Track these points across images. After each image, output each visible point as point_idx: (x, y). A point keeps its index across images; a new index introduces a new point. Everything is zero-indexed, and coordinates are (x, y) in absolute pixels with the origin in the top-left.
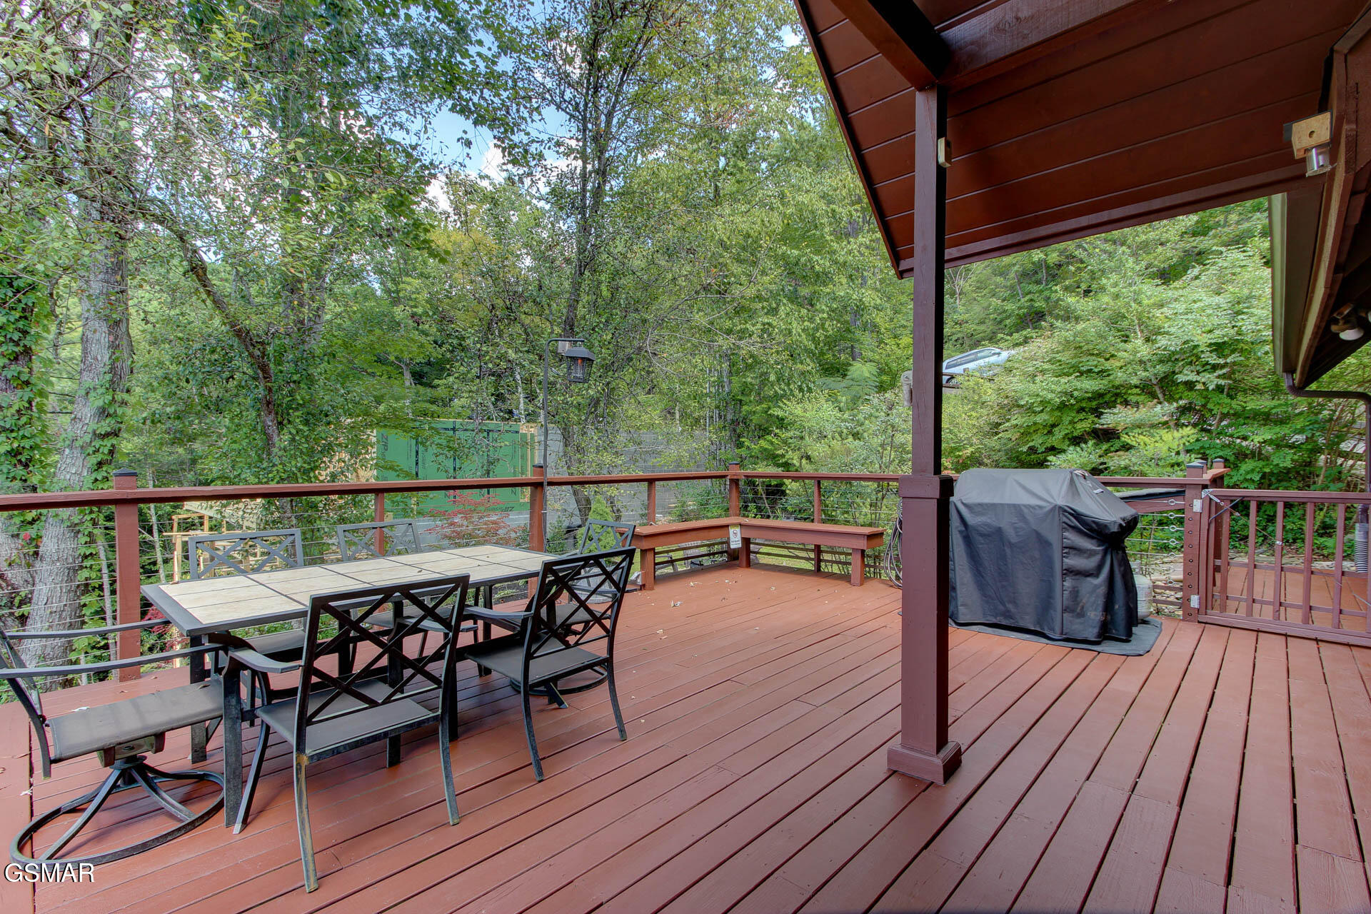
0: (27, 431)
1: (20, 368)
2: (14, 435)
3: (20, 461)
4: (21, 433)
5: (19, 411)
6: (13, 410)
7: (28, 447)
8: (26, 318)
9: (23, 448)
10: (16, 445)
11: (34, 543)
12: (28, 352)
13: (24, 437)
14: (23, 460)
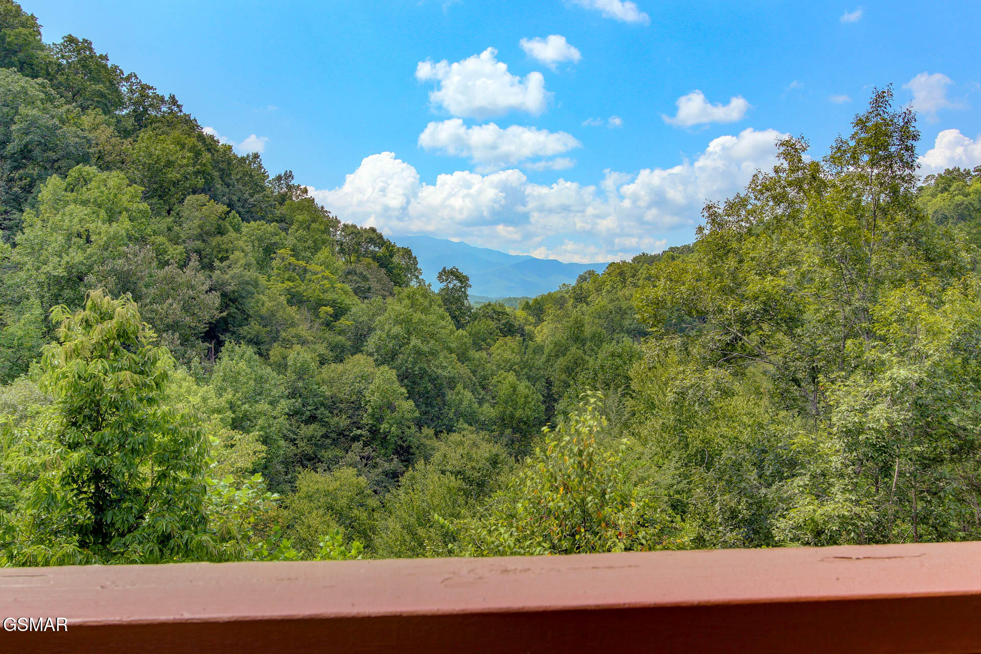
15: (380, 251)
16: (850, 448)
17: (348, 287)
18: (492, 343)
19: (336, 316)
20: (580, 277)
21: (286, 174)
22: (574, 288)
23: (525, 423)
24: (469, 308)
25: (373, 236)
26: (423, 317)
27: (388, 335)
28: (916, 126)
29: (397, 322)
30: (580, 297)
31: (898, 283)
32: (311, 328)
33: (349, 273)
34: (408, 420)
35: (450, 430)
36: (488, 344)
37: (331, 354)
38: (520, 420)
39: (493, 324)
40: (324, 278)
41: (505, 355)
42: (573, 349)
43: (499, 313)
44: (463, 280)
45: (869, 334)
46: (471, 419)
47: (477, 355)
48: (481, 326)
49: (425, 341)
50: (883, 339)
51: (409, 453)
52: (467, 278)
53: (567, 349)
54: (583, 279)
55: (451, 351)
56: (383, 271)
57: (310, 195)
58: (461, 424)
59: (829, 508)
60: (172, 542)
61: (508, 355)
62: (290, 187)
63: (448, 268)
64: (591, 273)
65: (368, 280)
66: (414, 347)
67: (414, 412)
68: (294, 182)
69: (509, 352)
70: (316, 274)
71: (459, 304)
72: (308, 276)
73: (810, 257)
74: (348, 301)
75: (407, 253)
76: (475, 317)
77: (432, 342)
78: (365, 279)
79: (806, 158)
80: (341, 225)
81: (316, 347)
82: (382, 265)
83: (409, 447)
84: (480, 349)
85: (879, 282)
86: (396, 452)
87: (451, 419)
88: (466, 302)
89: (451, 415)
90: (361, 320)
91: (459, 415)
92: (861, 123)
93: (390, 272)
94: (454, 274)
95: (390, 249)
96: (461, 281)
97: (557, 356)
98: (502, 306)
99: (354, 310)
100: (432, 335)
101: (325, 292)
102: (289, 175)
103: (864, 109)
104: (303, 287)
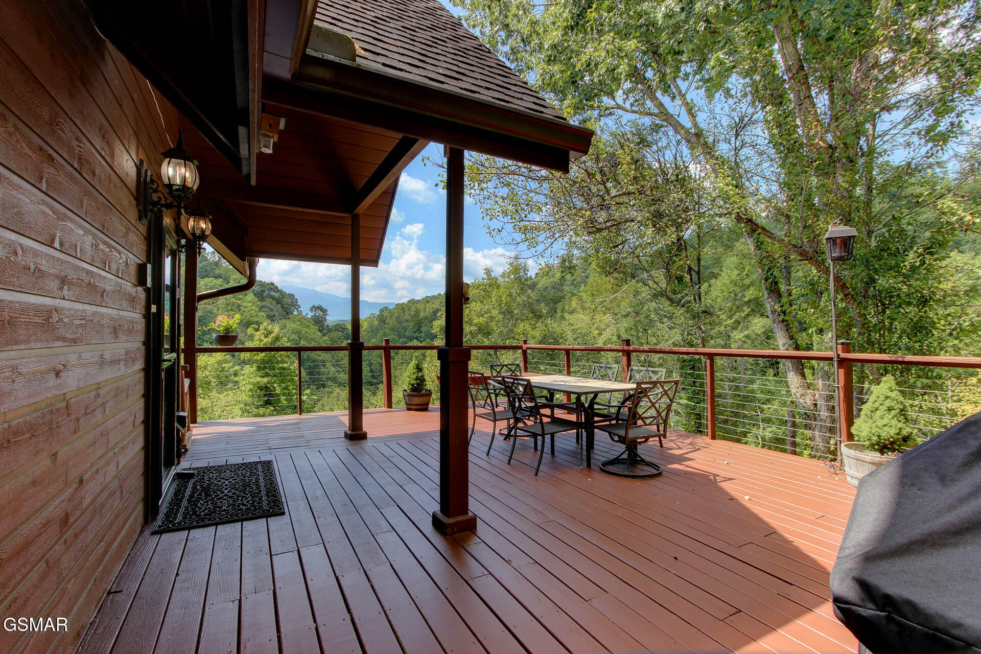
15: (277, 295)
17: (264, 314)
22: (379, 316)
24: (328, 326)
26: (307, 330)
29: (293, 333)
30: (382, 320)
31: (523, 321)
33: (263, 307)
35: (324, 386)
39: (340, 333)
40: (251, 310)
43: (343, 328)
44: (324, 311)
46: (334, 380)
48: (334, 334)
52: (327, 310)
54: (381, 311)
56: (279, 306)
58: (330, 383)
63: (316, 305)
64: (387, 308)
65: (273, 310)
70: (246, 307)
71: (322, 323)
72: (242, 309)
75: (292, 296)
76: (330, 330)
78: (271, 310)
79: (493, 275)
82: (278, 303)
85: (517, 320)
88: (325, 323)
91: (328, 379)
93: (283, 307)
94: (320, 308)
95: (283, 294)
98: (344, 324)
101: (252, 317)
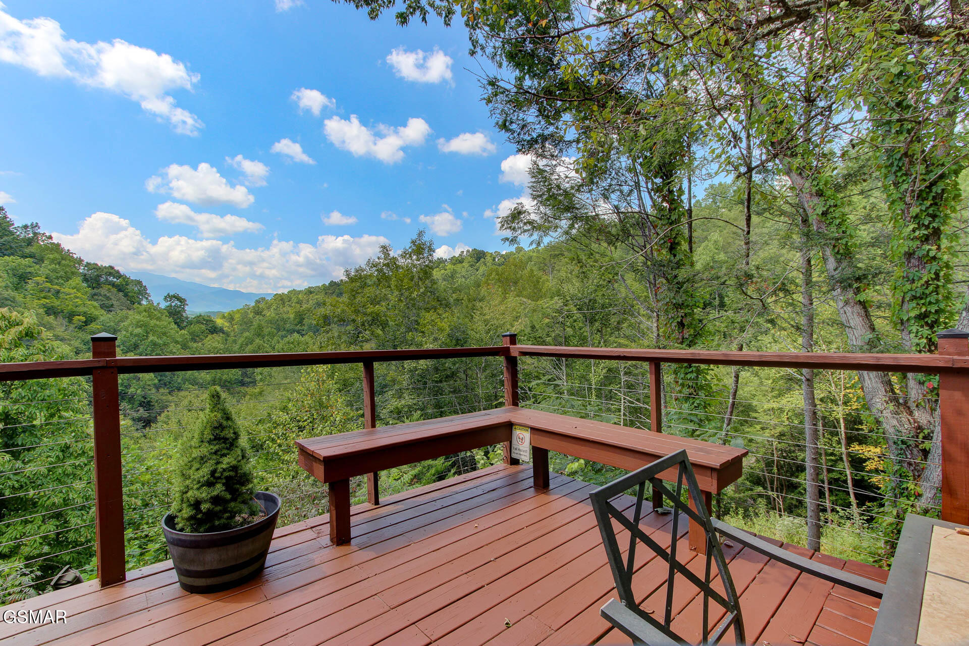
0: (933, 299)
1: (929, 247)
2: (923, 301)
3: (927, 323)
4: (928, 300)
5: (927, 282)
6: (922, 282)
7: (933, 311)
8: (936, 204)
9: (930, 312)
10: (923, 310)
11: (935, 392)
12: (937, 233)
13: (930, 303)
14: (929, 322)
15: (118, 281)
16: (412, 377)
17: (95, 304)
18: (203, 338)
19: (86, 323)
20: (257, 301)
21: (32, 224)
22: (254, 307)
23: (229, 382)
24: (187, 318)
25: (111, 271)
26: (158, 323)
27: (131, 334)
28: (434, 247)
29: (137, 326)
30: (258, 312)
32: (66, 330)
33: (95, 295)
34: (149, 385)
35: (179, 390)
36: (201, 339)
37: (84, 347)
38: (226, 381)
39: (203, 327)
40: (77, 298)
41: (214, 345)
42: (257, 341)
43: (207, 321)
45: (416, 330)
47: (195, 345)
48: (196, 328)
49: (159, 337)
50: (423, 332)
51: (150, 405)
52: (185, 300)
53: (253, 341)
54: (258, 302)
55: (177, 342)
56: (121, 294)
57: (55, 241)
58: (187, 385)
59: (403, 402)
60: (71, 450)
61: (215, 344)
62: (35, 234)
63: (172, 294)
64: (263, 299)
65: (111, 299)
66: (152, 341)
67: (153, 380)
68: (41, 231)
69: (217, 343)
70: (69, 294)
71: (179, 315)
72: (61, 295)
73: (393, 297)
74: (97, 313)
75: (139, 283)
76: (191, 323)
77: (165, 338)
78: (108, 298)
79: (392, 254)
80: (85, 263)
81: (72, 342)
82: (120, 290)
83: (149, 402)
84: (195, 341)
86: (141, 405)
87: (180, 383)
88: (184, 314)
89: (179, 381)
90: (108, 325)
92: (413, 242)
93: (126, 295)
94: (176, 297)
95: (127, 281)
96: (181, 302)
97: (247, 345)
98: (209, 317)
99: (102, 318)
100: (165, 334)
101: (77, 306)
102: (35, 226)
103: (415, 237)
104: (58, 303)
